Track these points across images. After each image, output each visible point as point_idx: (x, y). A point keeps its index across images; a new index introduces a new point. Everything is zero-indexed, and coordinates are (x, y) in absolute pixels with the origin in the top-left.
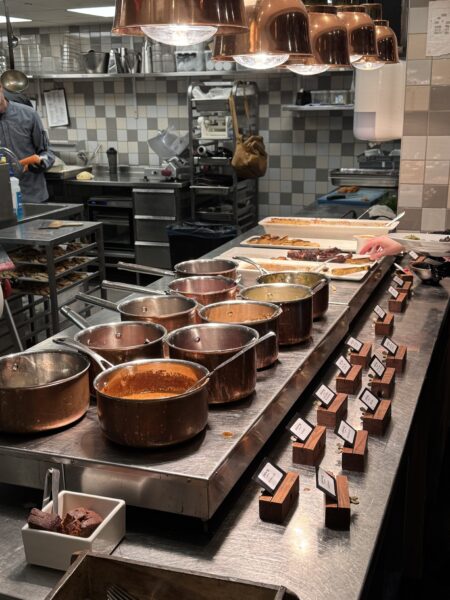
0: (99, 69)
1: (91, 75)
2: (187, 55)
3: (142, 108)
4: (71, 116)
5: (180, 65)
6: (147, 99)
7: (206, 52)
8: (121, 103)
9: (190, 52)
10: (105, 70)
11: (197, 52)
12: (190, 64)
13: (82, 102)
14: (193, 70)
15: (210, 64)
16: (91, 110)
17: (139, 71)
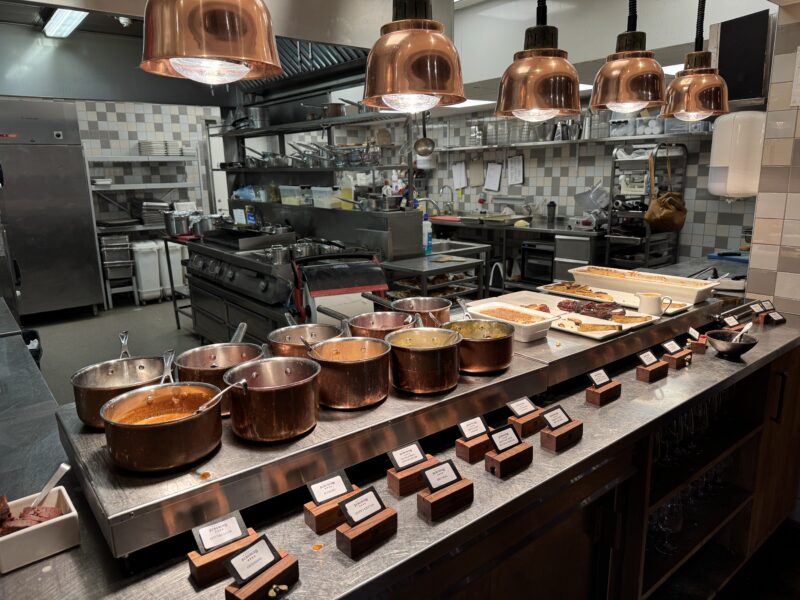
0: (548, 138)
1: (541, 143)
2: (620, 122)
3: (582, 169)
4: (526, 176)
5: (614, 132)
6: (587, 161)
7: (638, 119)
8: (565, 165)
9: (623, 120)
10: (553, 139)
11: (629, 120)
12: (622, 130)
13: (535, 165)
14: (625, 135)
15: (640, 130)
16: (542, 171)
17: (579, 137)
